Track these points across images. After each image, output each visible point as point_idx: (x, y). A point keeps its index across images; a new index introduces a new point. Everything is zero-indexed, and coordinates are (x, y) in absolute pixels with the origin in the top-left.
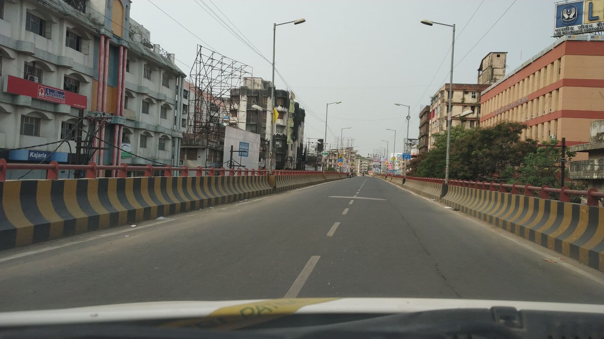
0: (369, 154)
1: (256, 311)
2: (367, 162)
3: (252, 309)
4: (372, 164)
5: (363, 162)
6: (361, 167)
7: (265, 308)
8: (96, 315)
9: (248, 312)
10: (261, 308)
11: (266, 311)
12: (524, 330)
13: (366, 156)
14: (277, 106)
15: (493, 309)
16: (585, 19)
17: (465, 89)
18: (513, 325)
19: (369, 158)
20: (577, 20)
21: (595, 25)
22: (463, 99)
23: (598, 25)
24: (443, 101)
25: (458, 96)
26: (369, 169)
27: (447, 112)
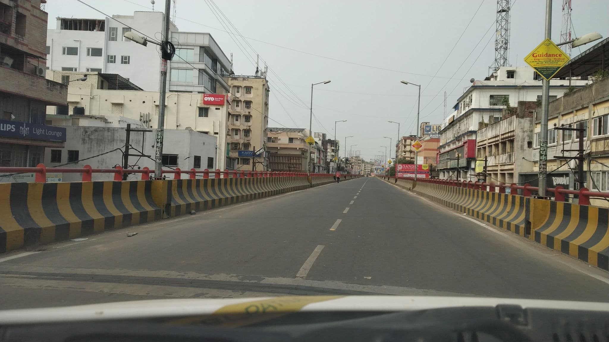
0: (371, 160)
1: (261, 309)
2: (369, 166)
3: (257, 307)
7: (270, 306)
8: (101, 313)
9: (253, 309)
10: (265, 306)
11: (271, 309)
12: (530, 327)
14: (332, 147)
15: (498, 307)
16: (432, 130)
17: (412, 138)
18: (518, 323)
20: (430, 131)
21: (434, 133)
22: (411, 143)
23: (435, 133)
24: (402, 144)
25: (408, 142)
26: (372, 171)
27: (404, 148)
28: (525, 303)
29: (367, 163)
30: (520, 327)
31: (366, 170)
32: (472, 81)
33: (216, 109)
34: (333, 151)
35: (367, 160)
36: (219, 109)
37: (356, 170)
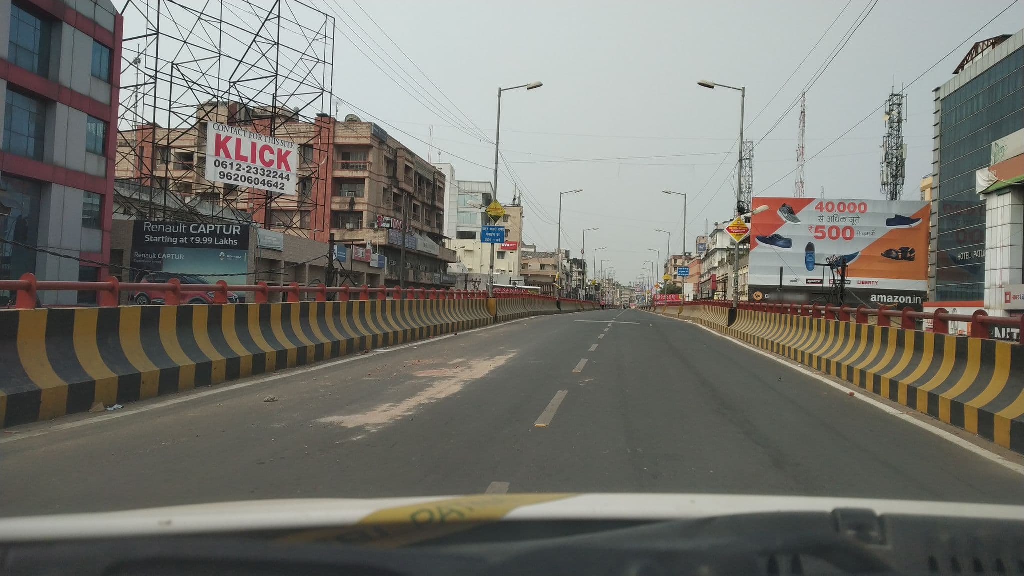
0: (630, 283)
1: (437, 516)
2: (628, 293)
3: (431, 513)
4: (635, 295)
5: (623, 293)
6: (621, 298)
7: (452, 511)
8: (169, 523)
9: (424, 516)
10: (445, 511)
11: (454, 516)
12: (889, 547)
13: (627, 285)
14: (578, 269)
15: (835, 512)
18: (869, 540)
19: (631, 287)
24: (672, 265)
25: (680, 262)
26: (631, 301)
28: (881, 507)
29: (625, 288)
30: (873, 547)
31: (623, 300)
32: (716, 225)
33: (511, 253)
34: (580, 273)
35: (624, 283)
36: (513, 253)
37: (608, 299)
